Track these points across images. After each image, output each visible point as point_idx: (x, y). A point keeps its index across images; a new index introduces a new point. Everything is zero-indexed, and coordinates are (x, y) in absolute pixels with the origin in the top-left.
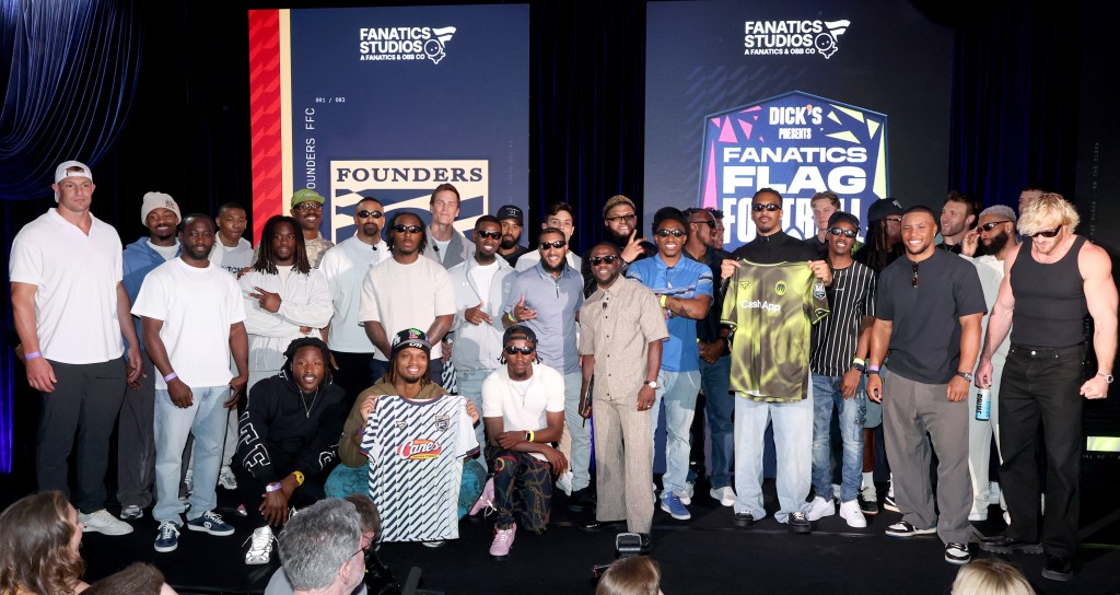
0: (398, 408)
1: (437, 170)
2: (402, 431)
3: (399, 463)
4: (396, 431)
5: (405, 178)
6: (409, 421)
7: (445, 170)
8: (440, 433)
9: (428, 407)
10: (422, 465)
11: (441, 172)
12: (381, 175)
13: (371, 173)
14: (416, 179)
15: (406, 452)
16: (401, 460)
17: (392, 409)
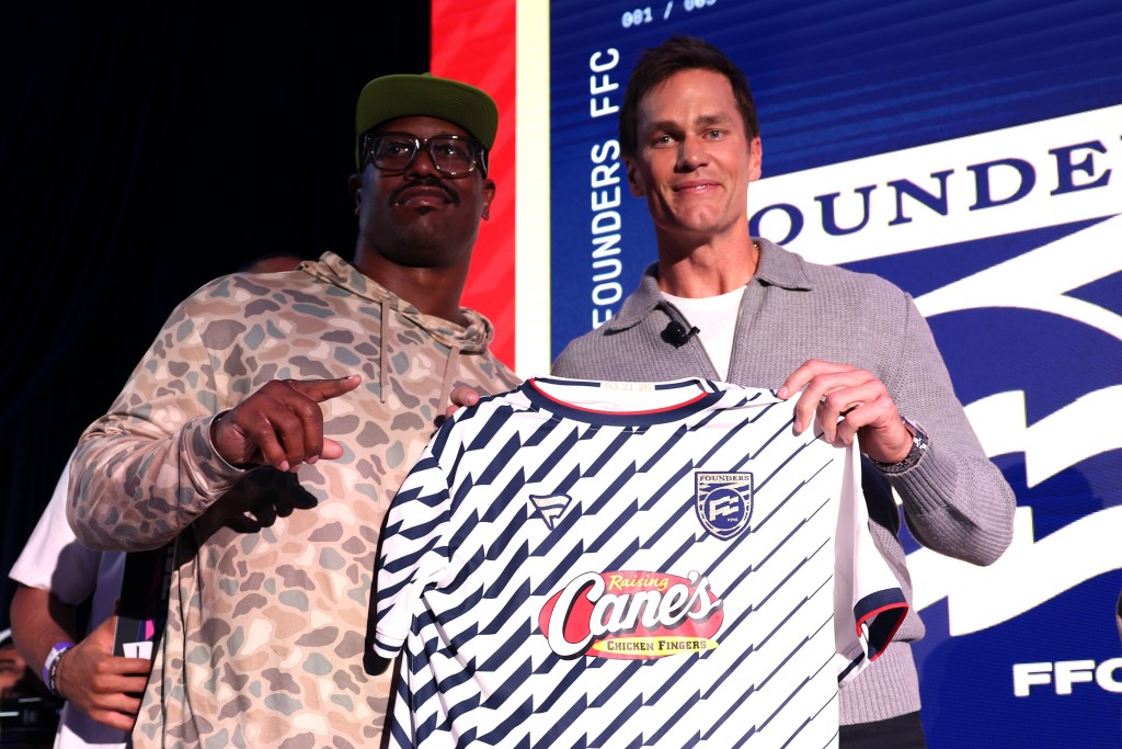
0: (535, 440)
1: (1062, 155)
2: (557, 534)
3: (547, 667)
4: (534, 532)
5: (940, 206)
6: (584, 492)
7: (1097, 146)
8: (714, 546)
9: (661, 433)
10: (645, 682)
11: (1077, 157)
12: (846, 214)
13: (813, 214)
14: (983, 200)
15: (576, 622)
16: (553, 659)
17: (513, 445)
